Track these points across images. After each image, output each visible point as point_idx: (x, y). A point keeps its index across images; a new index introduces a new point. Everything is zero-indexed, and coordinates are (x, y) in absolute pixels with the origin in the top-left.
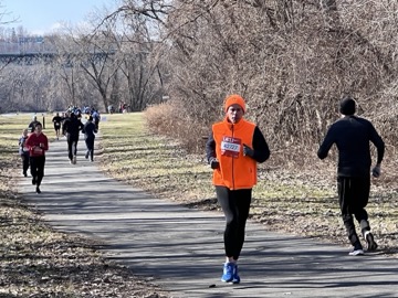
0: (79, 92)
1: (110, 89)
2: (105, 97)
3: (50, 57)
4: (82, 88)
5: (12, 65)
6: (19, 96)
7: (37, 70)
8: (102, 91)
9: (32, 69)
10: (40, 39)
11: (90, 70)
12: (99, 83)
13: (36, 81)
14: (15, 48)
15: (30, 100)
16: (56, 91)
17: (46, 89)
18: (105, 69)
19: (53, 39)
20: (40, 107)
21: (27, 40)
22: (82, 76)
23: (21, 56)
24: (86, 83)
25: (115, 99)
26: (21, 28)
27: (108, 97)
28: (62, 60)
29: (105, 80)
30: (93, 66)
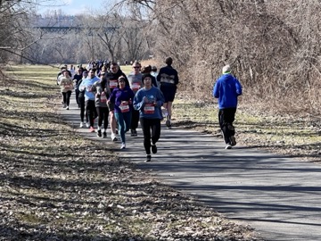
0: (96, 52)
1: (116, 50)
2: (112, 55)
3: (78, 29)
4: (99, 49)
5: (54, 34)
7: (70, 37)
8: (111, 51)
9: (67, 36)
10: (72, 18)
11: (104, 38)
12: (109, 46)
13: (70, 44)
14: (56, 23)
15: (65, 56)
16: (81, 51)
17: (75, 49)
18: (113, 38)
19: (80, 17)
20: (71, 60)
21: (64, 18)
22: (99, 41)
23: (61, 28)
24: (101, 46)
25: (119, 57)
26: (60, 10)
27: (115, 55)
28: (86, 31)
29: (113, 44)
30: (106, 35)
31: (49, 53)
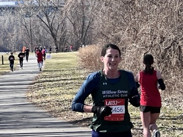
0: (35, 36)
1: (59, 34)
2: (55, 39)
3: (13, 9)
4: (38, 33)
8: (53, 35)
11: (45, 19)
12: (51, 28)
17: (10, 34)
22: (38, 23)
24: (41, 29)
25: (63, 40)
27: (58, 40)
28: (22, 12)
29: (56, 27)
30: (47, 16)
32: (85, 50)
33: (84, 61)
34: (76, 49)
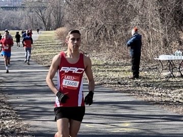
0: (35, 22)
1: (47, 21)
2: (45, 24)
3: (23, 8)
4: (36, 20)
5: (10, 11)
6: (13, 23)
8: (44, 21)
9: (18, 12)
11: (40, 13)
12: (43, 19)
13: (20, 16)
14: (11, 4)
15: (17, 25)
16: (25, 22)
17: (21, 21)
18: (45, 13)
22: (36, 16)
23: (14, 7)
24: (38, 18)
25: (49, 25)
27: (47, 24)
28: (28, 9)
29: (45, 17)
30: (41, 12)
31: (7, 23)
32: (60, 30)
33: (58, 35)
34: (55, 29)
